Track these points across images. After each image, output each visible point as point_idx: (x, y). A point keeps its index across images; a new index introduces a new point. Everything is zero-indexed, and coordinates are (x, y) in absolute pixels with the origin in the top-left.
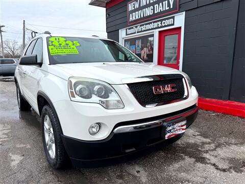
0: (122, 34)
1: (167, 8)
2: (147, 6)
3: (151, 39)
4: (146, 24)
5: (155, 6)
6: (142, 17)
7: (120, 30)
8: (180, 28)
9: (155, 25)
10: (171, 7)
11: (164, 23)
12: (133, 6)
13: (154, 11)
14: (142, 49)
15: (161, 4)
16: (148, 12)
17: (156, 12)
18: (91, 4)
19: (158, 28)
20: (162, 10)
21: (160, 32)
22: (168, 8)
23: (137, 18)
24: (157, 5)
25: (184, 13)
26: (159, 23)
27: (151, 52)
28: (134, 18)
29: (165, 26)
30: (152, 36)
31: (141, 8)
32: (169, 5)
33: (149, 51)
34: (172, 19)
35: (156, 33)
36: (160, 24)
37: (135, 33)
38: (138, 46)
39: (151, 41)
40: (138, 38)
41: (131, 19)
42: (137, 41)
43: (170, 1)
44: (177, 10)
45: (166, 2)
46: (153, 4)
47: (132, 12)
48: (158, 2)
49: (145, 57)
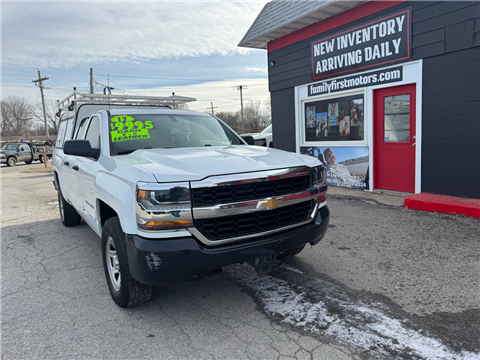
0: (301, 94)
1: (389, 54)
2: (350, 49)
3: (355, 101)
5: (366, 49)
6: (341, 66)
7: (296, 88)
8: (414, 85)
10: (397, 52)
12: (322, 48)
13: (364, 58)
14: (340, 118)
15: (376, 47)
16: (353, 58)
17: (367, 59)
18: (241, 44)
20: (379, 57)
21: (375, 91)
22: (391, 53)
23: (331, 67)
24: (370, 48)
25: (421, 61)
27: (359, 123)
28: (325, 69)
30: (361, 96)
31: (337, 52)
32: (392, 48)
33: (355, 121)
35: (368, 93)
38: (333, 114)
39: (357, 105)
40: (332, 101)
41: (319, 69)
42: (330, 106)
43: (394, 41)
44: (407, 55)
45: (387, 43)
46: (362, 46)
47: (321, 58)
48: (371, 43)
49: (348, 131)
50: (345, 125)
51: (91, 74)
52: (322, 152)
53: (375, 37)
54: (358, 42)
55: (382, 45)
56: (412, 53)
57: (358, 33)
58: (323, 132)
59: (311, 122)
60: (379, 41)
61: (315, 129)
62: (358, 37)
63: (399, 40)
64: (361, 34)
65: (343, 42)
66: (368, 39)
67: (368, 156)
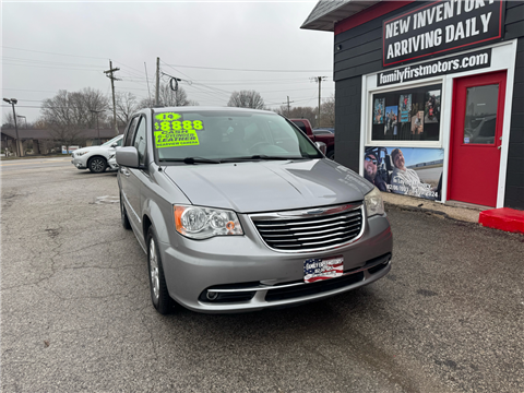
0: (369, 84)
1: (475, 33)
2: (428, 28)
3: (432, 93)
4: (424, 65)
5: (447, 28)
6: (416, 49)
7: (364, 77)
8: (504, 73)
9: (447, 66)
10: (485, 30)
11: (467, 62)
12: (396, 28)
13: (444, 39)
14: (413, 113)
15: (460, 24)
16: (431, 40)
17: (448, 41)
18: (304, 27)
19: (453, 71)
20: (463, 37)
21: (455, 80)
22: (478, 32)
23: (405, 51)
24: (452, 27)
25: (515, 42)
26: (456, 62)
27: (435, 119)
28: (397, 53)
29: (469, 68)
30: (439, 87)
31: (413, 33)
32: (479, 26)
33: (430, 117)
34: (486, 55)
35: (447, 82)
36: (457, 65)
37: (399, 82)
38: (405, 107)
39: (433, 98)
40: (405, 92)
41: (390, 54)
42: (402, 98)
43: (483, 17)
44: (497, 35)
45: (474, 20)
46: (443, 25)
47: (393, 40)
48: (454, 21)
49: (421, 129)
50: (418, 121)
51: (158, 64)
52: (389, 153)
53: (459, 13)
54: (438, 19)
55: (468, 22)
56: (505, 30)
57: (438, 7)
58: (391, 130)
59: (379, 117)
60: (464, 17)
61: (383, 126)
62: (439, 13)
63: (489, 14)
64: (442, 9)
65: (421, 19)
66: (451, 15)
67: (442, 161)
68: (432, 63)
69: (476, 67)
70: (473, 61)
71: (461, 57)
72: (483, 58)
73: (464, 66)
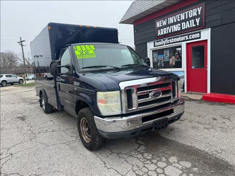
0: (150, 46)
1: (194, 25)
2: (174, 24)
3: (177, 49)
4: (173, 38)
5: (182, 24)
6: (170, 32)
7: (148, 43)
8: (206, 41)
9: (183, 38)
10: (198, 24)
12: (161, 24)
13: (181, 28)
14: (170, 57)
15: (188, 22)
16: (176, 28)
17: (183, 28)
18: (121, 22)
19: (186, 40)
21: (187, 44)
23: (165, 33)
24: (184, 23)
25: (210, 29)
28: (162, 33)
29: (192, 39)
30: (180, 47)
31: (168, 25)
32: (195, 23)
34: (199, 34)
35: (184, 45)
37: (163, 45)
38: (166, 55)
39: (178, 51)
40: (166, 49)
41: (159, 34)
42: (165, 51)
43: (197, 19)
44: (203, 26)
45: (193, 20)
46: (181, 22)
47: (160, 28)
48: (185, 21)
49: (174, 64)
50: (172, 61)
53: (187, 18)
54: (178, 20)
55: (191, 21)
56: (205, 25)
57: (178, 15)
58: (161, 65)
59: (155, 60)
60: (189, 19)
61: (157, 63)
62: (179, 18)
63: (199, 19)
64: (180, 16)
65: (171, 20)
66: (183, 19)
67: (184, 76)
68: (177, 37)
69: (195, 39)
70: (194, 36)
71: (189, 35)
72: (197, 35)
73: (190, 38)
